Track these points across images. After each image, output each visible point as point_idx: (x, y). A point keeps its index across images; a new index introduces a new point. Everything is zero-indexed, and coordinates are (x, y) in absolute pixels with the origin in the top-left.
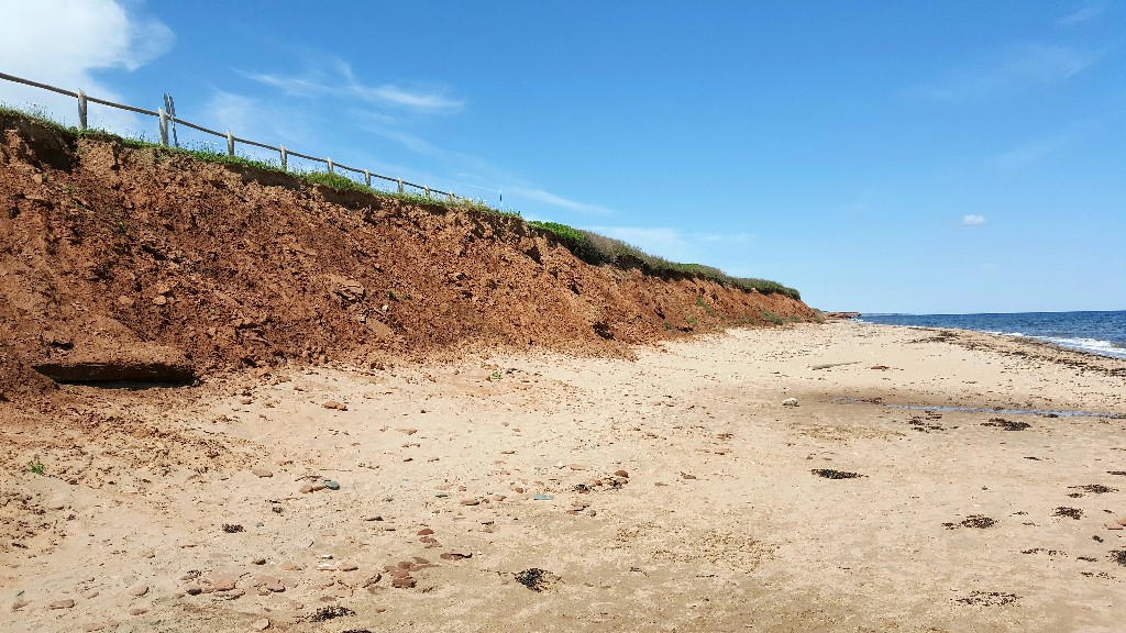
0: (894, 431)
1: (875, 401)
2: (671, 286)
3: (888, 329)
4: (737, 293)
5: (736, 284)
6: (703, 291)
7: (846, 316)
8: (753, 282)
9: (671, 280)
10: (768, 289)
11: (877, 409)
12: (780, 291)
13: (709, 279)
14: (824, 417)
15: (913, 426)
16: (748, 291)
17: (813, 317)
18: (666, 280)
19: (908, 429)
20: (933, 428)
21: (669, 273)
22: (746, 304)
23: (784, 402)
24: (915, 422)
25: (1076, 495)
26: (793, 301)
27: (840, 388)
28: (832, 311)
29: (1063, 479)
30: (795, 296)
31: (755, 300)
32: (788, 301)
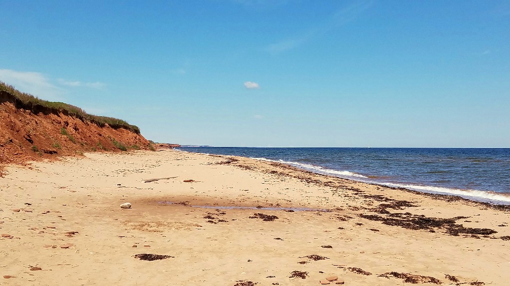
0: (195, 223)
1: (184, 204)
2: (40, 118)
3: (196, 155)
4: (94, 127)
5: (93, 119)
6: (67, 123)
7: (170, 146)
8: (106, 119)
9: (41, 114)
10: (117, 125)
11: (185, 209)
12: (126, 127)
13: (71, 115)
14: (148, 216)
15: (208, 220)
16: (102, 126)
17: (149, 146)
18: (36, 113)
19: (204, 222)
20: (220, 221)
21: (39, 108)
22: (101, 135)
23: (121, 206)
24: (209, 217)
25: (304, 263)
26: (135, 135)
27: (162, 195)
28: (161, 142)
29: (296, 252)
30: (137, 131)
31: (106, 132)
32: (131, 134)
